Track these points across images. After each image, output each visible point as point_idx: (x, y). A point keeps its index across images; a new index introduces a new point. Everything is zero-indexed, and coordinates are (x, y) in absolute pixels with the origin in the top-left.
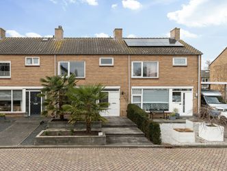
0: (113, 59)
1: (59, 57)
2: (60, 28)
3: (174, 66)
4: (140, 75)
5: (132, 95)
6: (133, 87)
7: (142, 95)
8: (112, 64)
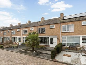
0: (54, 25)
1: (38, 27)
2: (43, 17)
3: (82, 26)
4: (65, 31)
5: (62, 39)
6: (62, 36)
7: (66, 39)
8: (54, 28)
